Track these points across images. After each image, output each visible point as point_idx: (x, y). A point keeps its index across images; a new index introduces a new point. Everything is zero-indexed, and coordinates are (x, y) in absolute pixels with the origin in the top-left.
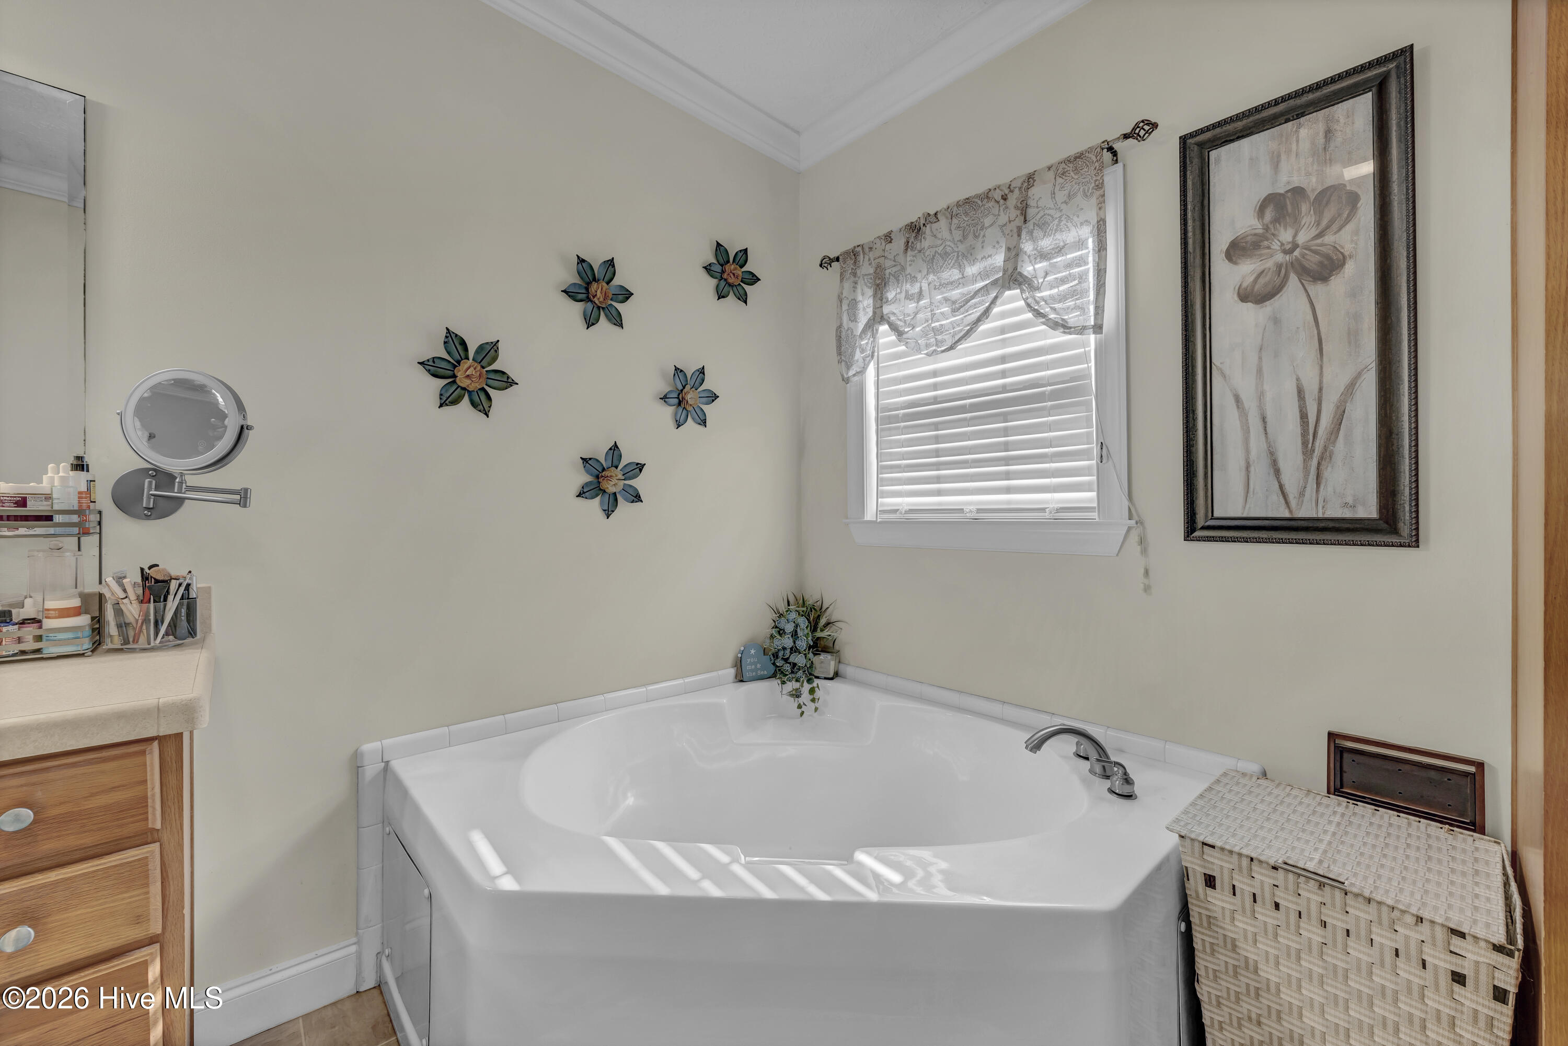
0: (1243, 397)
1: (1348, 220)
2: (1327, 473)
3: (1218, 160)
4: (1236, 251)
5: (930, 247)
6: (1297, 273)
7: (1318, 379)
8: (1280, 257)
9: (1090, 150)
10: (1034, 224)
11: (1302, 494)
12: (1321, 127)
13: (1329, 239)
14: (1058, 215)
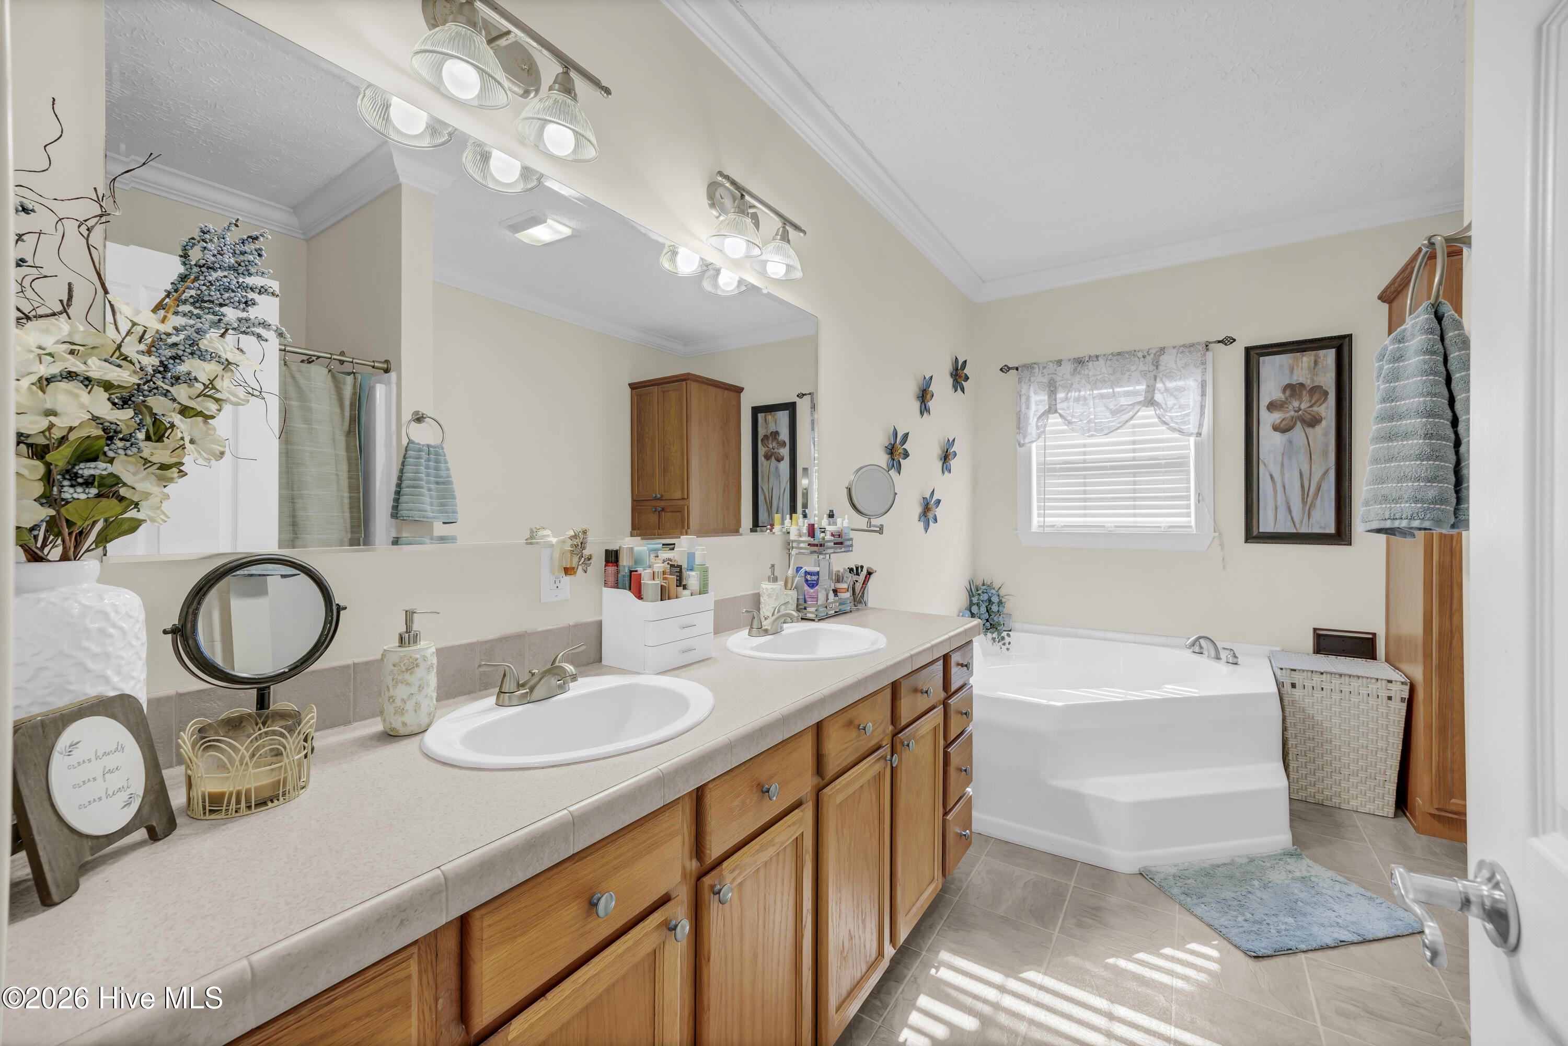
0: (1275, 476)
1: (1323, 403)
2: (1313, 513)
3: (1264, 362)
4: (1272, 407)
5: (1094, 375)
6: (1300, 421)
7: (1309, 470)
8: (1292, 413)
9: (1198, 343)
10: (1163, 375)
11: (1302, 522)
12: (1313, 359)
13: (1315, 409)
14: (1180, 373)
